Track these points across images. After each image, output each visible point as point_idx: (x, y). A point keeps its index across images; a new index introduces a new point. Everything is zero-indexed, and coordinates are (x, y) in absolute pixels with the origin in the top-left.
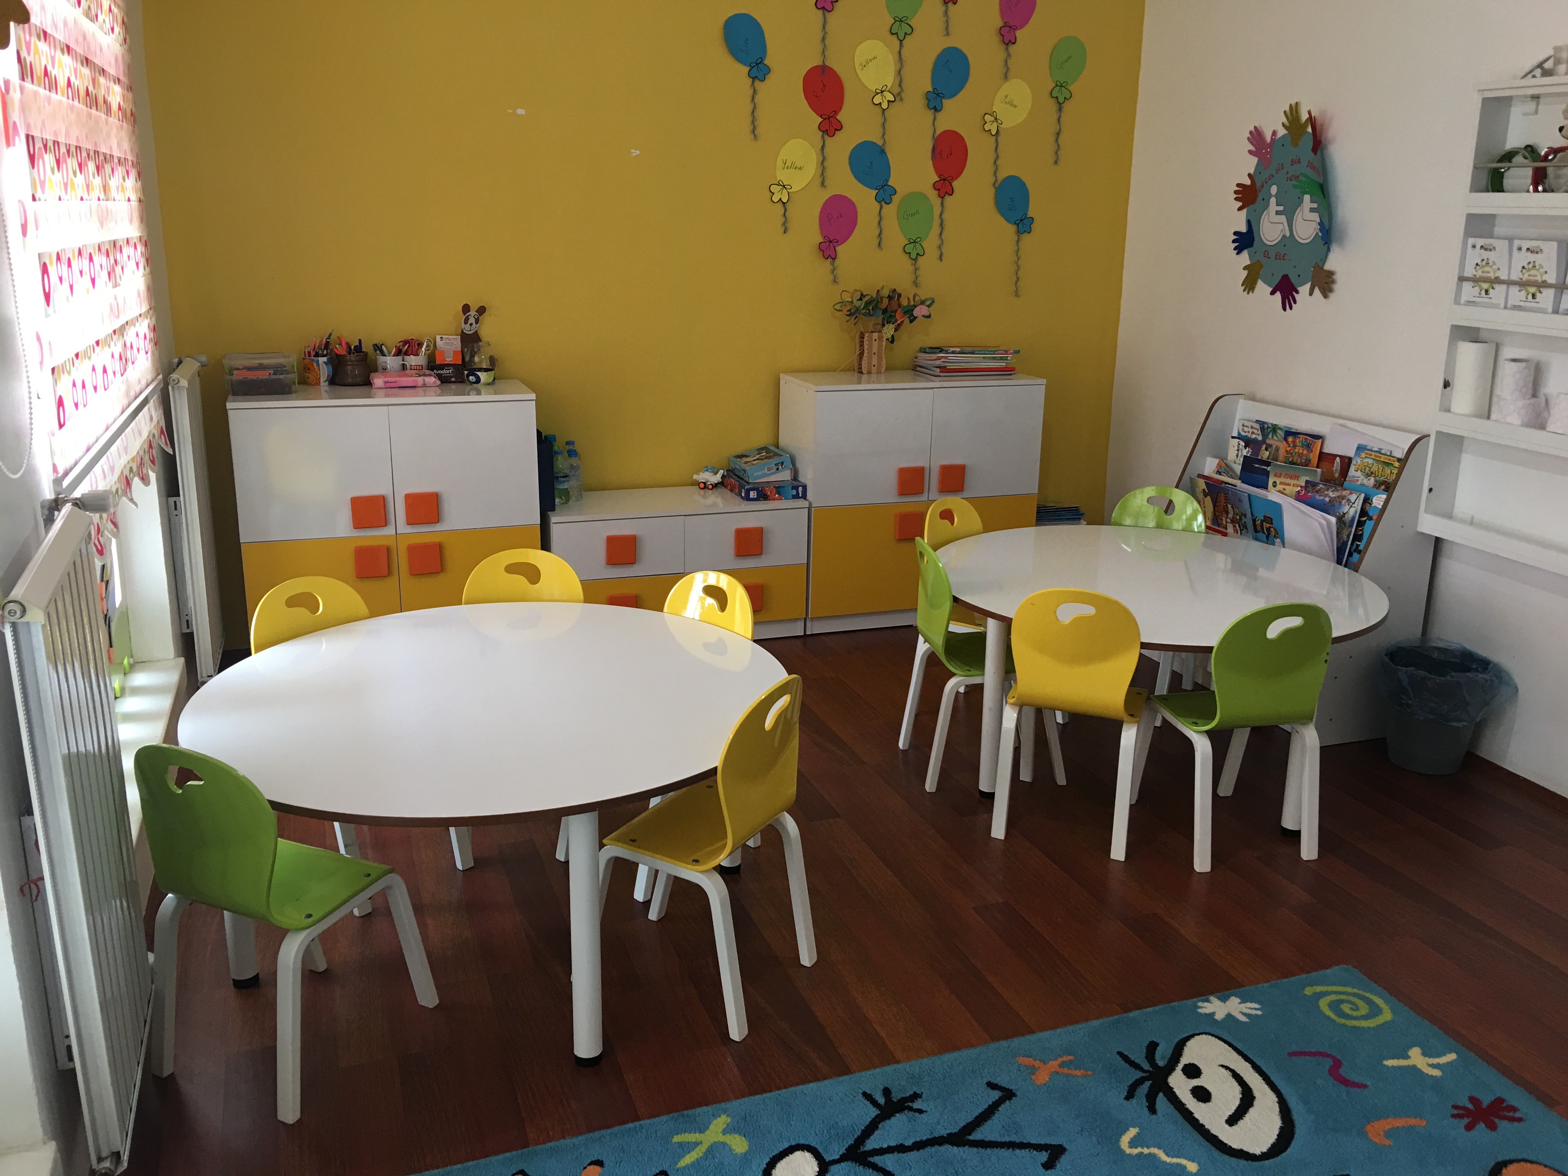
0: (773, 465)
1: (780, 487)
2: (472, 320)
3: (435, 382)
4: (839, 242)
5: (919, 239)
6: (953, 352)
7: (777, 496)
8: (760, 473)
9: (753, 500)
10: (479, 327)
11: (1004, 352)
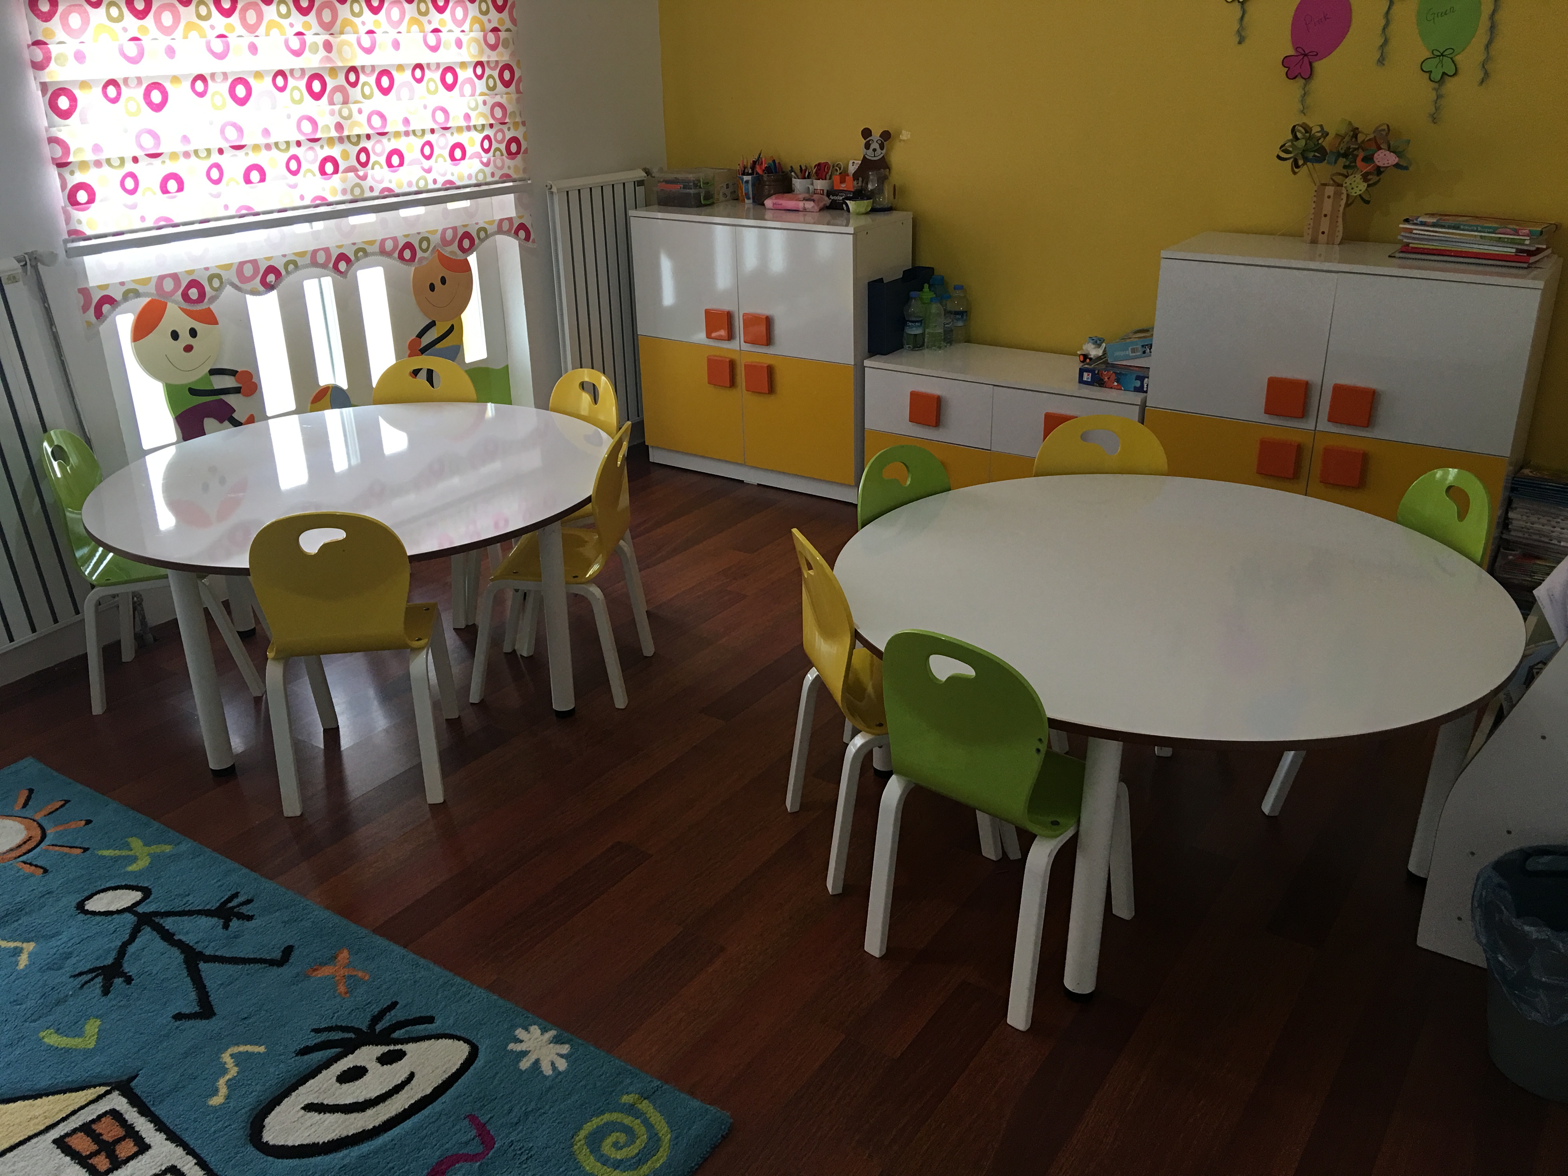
0: (1139, 347)
1: (1120, 374)
2: (874, 145)
3: (813, 207)
4: (1319, 55)
5: (1450, 51)
6: (1423, 224)
7: (1116, 384)
8: (1122, 353)
9: (1086, 383)
10: (887, 153)
11: (1512, 232)
